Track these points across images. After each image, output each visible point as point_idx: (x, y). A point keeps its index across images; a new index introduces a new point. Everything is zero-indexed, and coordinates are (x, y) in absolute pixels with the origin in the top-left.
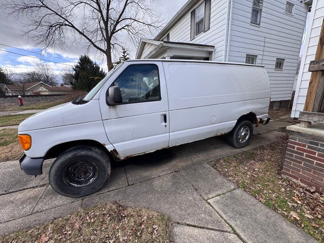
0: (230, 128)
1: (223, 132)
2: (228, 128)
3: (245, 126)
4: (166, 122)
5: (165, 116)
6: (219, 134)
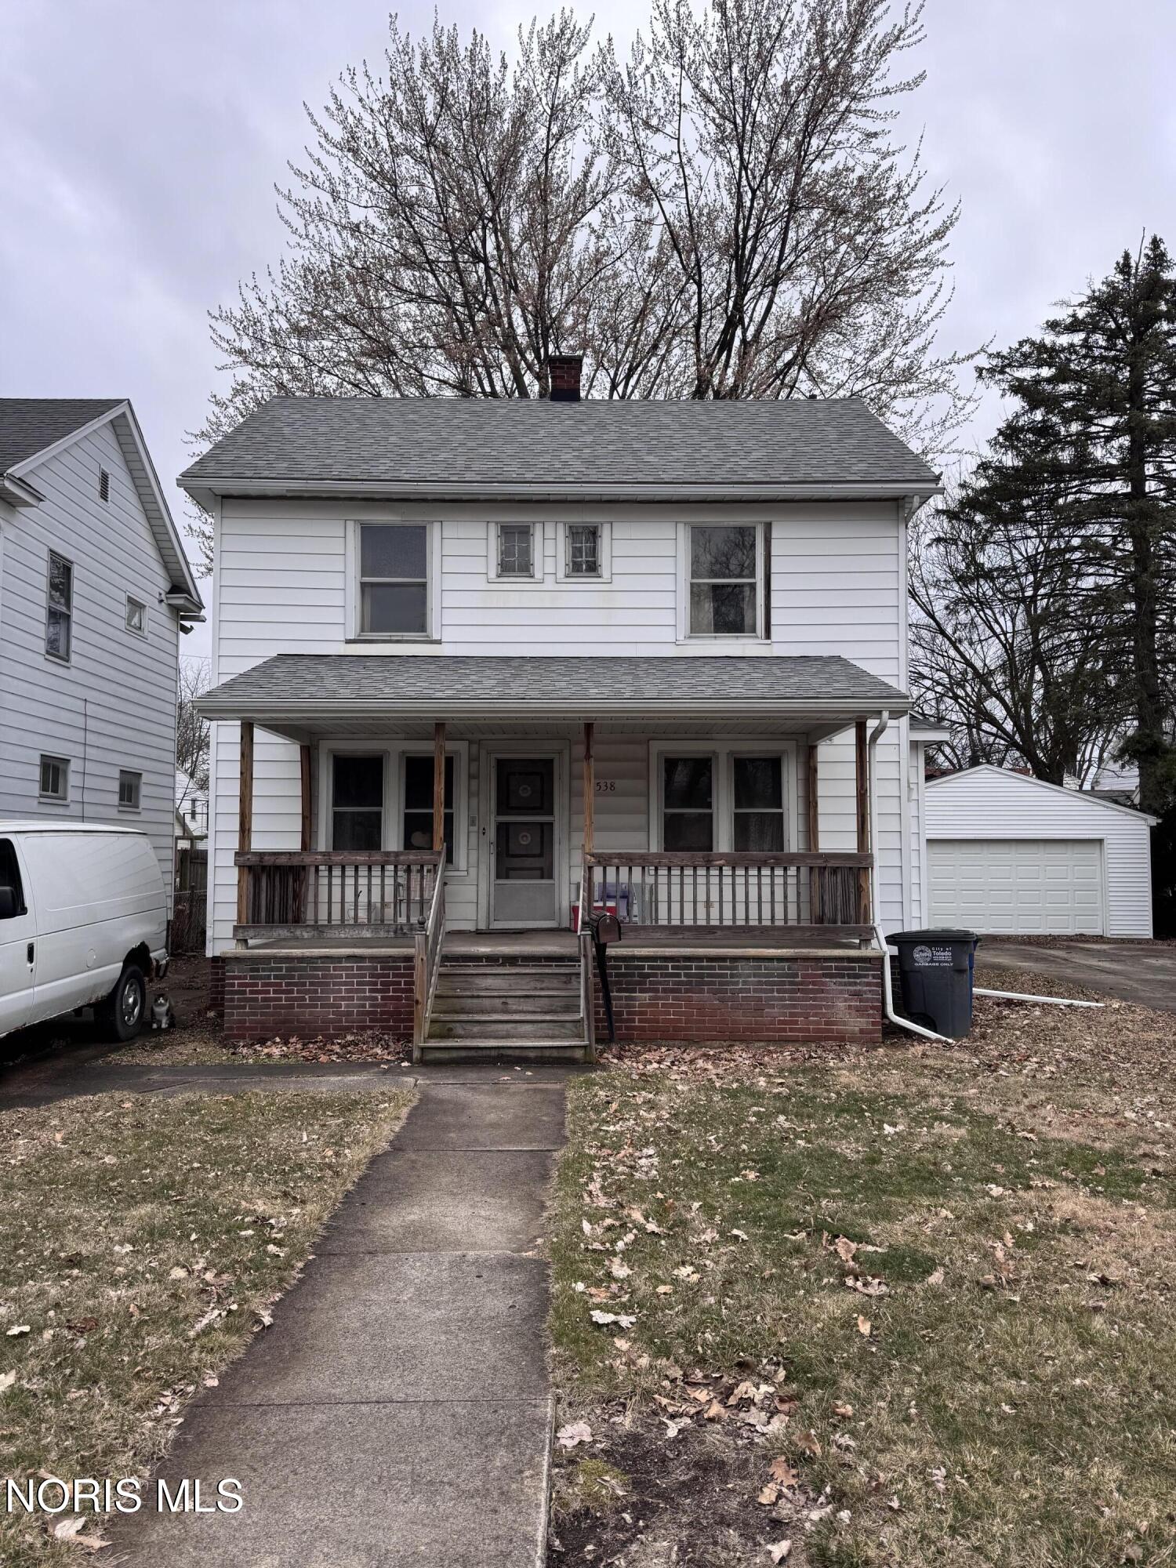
0: (113, 982)
2: (108, 982)
3: (132, 977)
4: (31, 961)
5: (31, 949)
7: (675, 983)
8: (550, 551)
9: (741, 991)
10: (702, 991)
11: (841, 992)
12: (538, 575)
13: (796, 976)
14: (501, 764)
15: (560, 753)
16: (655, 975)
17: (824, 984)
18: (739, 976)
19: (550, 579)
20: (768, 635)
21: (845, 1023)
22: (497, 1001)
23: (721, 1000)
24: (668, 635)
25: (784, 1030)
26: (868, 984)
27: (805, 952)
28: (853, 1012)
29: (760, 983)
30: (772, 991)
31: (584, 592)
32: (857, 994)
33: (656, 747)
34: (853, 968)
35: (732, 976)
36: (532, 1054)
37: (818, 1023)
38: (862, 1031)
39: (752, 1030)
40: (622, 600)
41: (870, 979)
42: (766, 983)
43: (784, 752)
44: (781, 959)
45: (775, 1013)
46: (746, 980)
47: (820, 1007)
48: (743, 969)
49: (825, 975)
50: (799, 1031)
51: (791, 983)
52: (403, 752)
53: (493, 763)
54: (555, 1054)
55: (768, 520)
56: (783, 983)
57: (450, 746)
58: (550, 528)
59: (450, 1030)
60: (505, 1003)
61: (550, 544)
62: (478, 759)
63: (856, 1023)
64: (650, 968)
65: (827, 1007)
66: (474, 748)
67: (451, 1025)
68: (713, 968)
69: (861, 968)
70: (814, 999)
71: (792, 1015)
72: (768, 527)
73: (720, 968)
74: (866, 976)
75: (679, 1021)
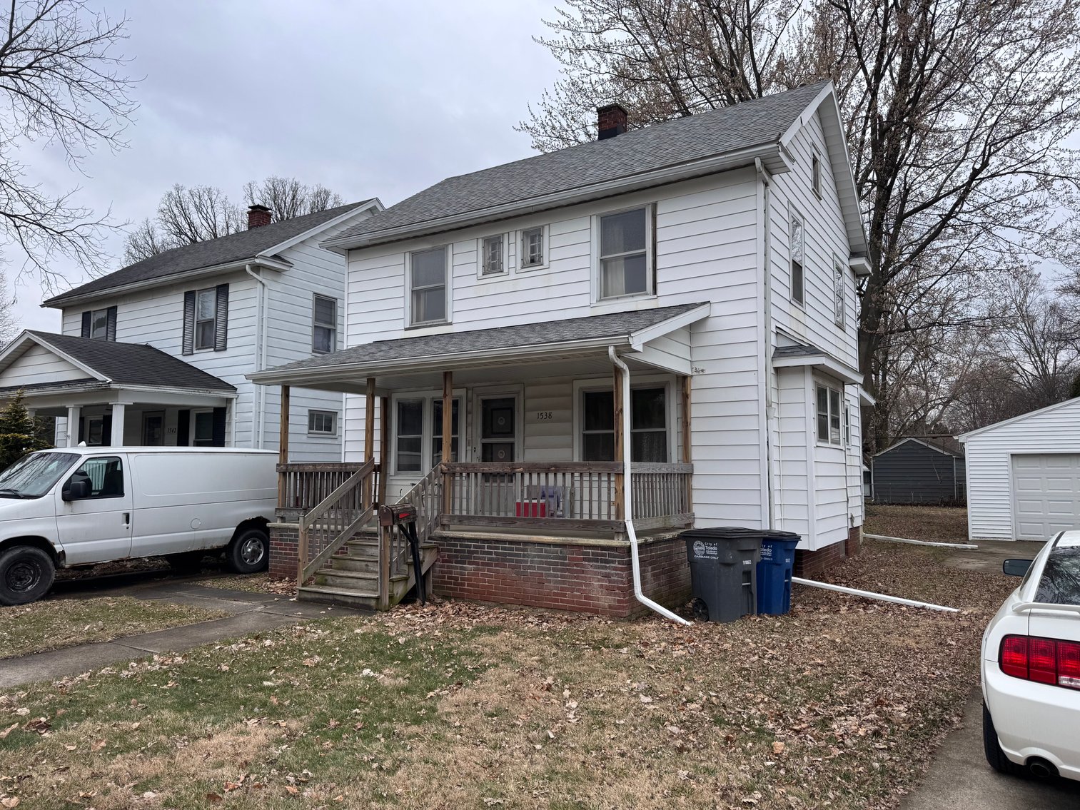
0: (226, 538)
1: (215, 545)
2: (222, 538)
3: (253, 537)
4: (128, 522)
5: (127, 516)
6: (208, 547)
7: (489, 559)
8: (512, 252)
9: (530, 568)
10: (505, 566)
11: (596, 573)
12: (506, 270)
13: (565, 558)
14: (485, 403)
15: (518, 393)
16: (477, 553)
17: (583, 566)
18: (528, 556)
19: (512, 271)
20: (655, 293)
21: (598, 599)
22: (364, 564)
23: (517, 574)
24: (585, 300)
25: (556, 601)
26: (615, 569)
27: (569, 539)
28: (604, 591)
29: (541, 563)
30: (549, 569)
31: (534, 278)
32: (607, 576)
33: (578, 384)
34: (604, 555)
35: (524, 556)
36: (350, 600)
37: (580, 597)
38: (610, 607)
39: (536, 598)
40: (555, 279)
41: (616, 565)
42: (546, 563)
43: (668, 383)
44: (555, 545)
45: (551, 586)
46: (532, 560)
47: (581, 584)
48: (531, 551)
49: (584, 559)
50: (568, 602)
51: (563, 564)
52: (433, 398)
53: (480, 403)
54: (361, 601)
55: (654, 201)
56: (556, 564)
57: (458, 393)
58: (512, 235)
59: (326, 580)
60: (367, 565)
61: (512, 246)
62: (471, 401)
63: (606, 600)
64: (475, 547)
65: (586, 585)
66: (470, 392)
67: (327, 577)
68: (512, 549)
69: (610, 555)
70: (577, 578)
71: (562, 589)
72: (655, 206)
73: (517, 549)
74: (613, 562)
75: (491, 587)
